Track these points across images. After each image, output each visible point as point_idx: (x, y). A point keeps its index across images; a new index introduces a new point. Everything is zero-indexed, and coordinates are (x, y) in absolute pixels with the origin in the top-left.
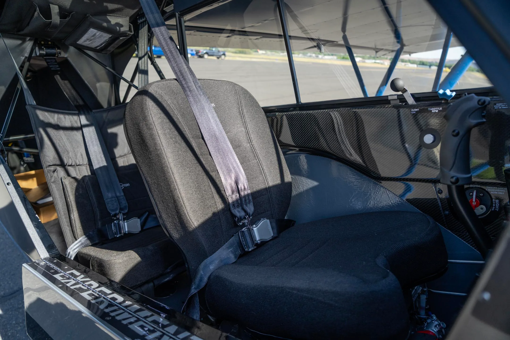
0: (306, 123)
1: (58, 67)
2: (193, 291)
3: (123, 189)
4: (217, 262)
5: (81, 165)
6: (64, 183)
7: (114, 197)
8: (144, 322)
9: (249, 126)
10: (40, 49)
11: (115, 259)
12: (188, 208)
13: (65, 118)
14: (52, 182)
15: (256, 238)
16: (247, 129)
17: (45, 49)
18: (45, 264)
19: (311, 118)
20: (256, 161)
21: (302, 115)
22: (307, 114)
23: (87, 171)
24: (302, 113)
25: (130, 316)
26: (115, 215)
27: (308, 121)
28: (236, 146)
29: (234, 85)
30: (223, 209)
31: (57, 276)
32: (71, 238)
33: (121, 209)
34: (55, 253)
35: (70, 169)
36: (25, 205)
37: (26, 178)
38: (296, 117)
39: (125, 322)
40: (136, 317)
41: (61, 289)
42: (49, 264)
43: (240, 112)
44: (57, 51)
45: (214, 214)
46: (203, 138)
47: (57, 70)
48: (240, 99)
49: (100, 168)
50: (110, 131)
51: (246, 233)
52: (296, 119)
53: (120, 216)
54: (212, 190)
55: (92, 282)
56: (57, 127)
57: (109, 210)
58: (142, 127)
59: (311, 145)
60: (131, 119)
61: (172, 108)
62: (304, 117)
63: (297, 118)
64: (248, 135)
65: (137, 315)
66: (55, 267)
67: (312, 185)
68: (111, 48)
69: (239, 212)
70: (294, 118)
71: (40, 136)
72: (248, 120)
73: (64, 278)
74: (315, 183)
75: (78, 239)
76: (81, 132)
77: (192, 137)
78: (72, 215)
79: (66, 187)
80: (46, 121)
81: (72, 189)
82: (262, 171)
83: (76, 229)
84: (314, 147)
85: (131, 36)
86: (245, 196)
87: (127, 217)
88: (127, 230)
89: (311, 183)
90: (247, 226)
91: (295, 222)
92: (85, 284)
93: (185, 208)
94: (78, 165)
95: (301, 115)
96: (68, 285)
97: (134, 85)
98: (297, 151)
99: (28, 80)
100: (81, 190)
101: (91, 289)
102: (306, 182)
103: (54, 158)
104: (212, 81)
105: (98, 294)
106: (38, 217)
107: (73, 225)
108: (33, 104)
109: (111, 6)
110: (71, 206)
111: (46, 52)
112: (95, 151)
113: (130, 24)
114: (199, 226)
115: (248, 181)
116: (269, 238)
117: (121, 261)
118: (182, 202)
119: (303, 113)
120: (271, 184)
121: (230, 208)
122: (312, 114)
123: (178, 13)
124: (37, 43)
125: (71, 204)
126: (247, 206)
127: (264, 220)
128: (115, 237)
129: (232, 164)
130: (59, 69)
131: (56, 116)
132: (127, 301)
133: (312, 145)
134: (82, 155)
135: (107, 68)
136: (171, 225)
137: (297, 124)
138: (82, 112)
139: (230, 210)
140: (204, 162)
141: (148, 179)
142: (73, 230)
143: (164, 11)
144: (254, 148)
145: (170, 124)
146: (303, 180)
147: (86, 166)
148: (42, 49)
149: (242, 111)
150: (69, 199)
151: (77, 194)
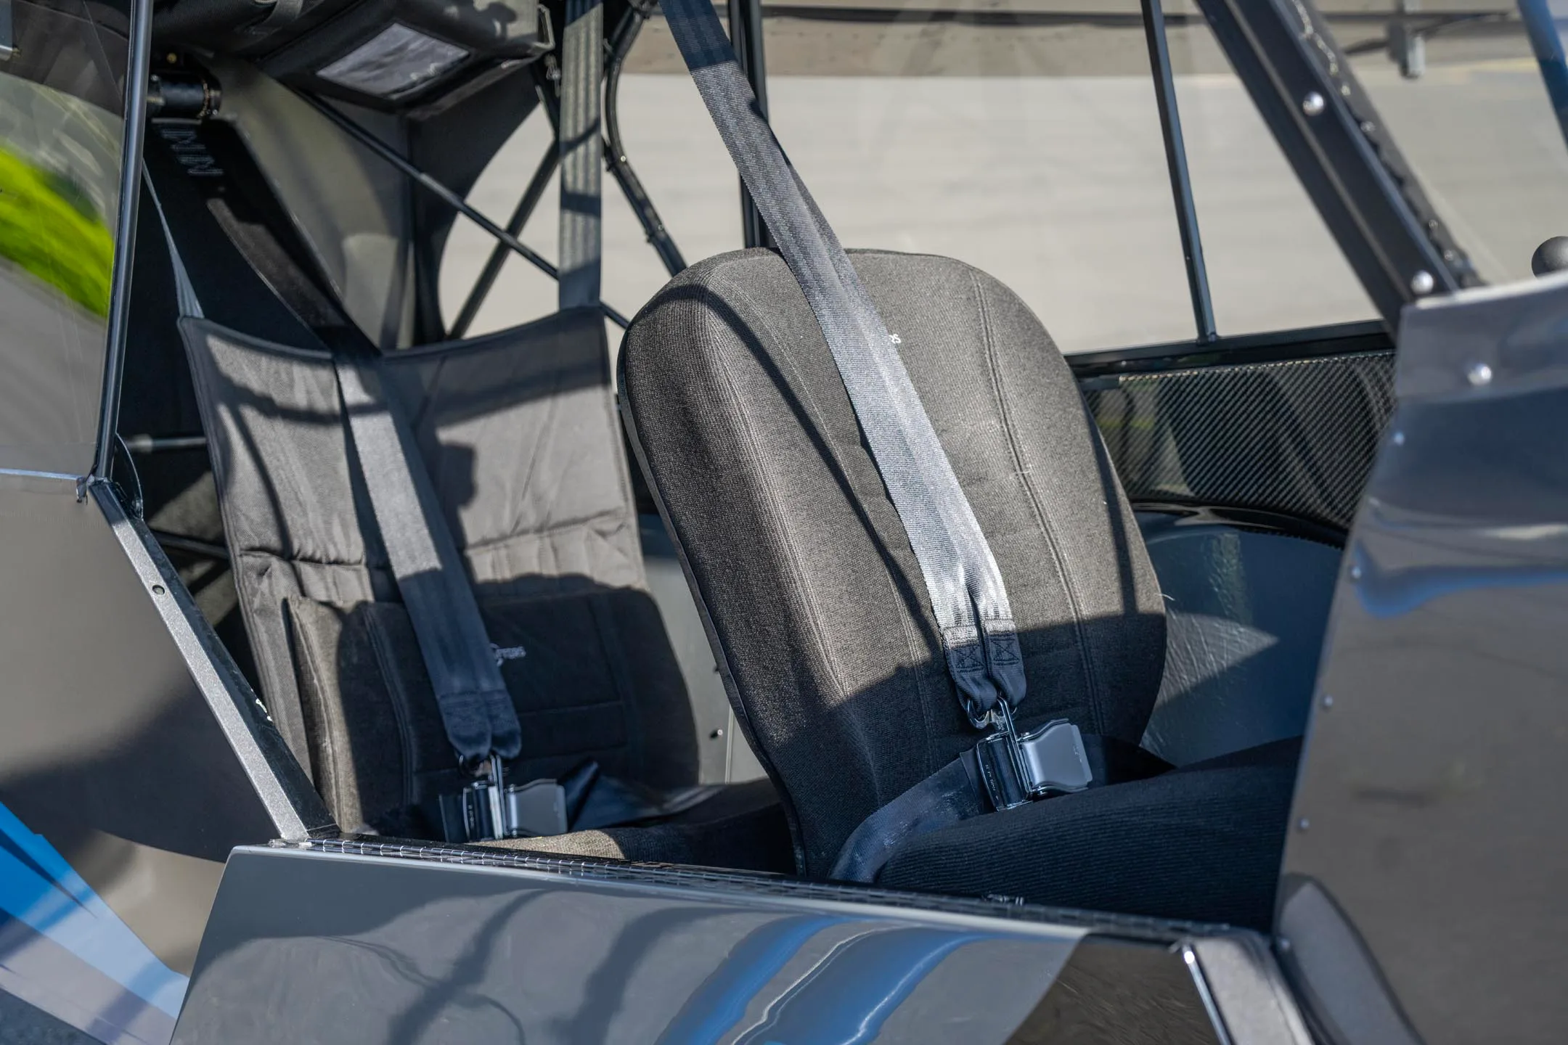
1: (212, 166)
3: (500, 668)
4: (904, 827)
5: (342, 563)
6: (298, 618)
7: (473, 693)
9: (1015, 414)
14: (254, 613)
15: (1032, 774)
16: (1007, 425)
19: (1248, 393)
20: (1037, 533)
22: (1233, 379)
23: (363, 588)
24: (1214, 373)
26: (476, 762)
28: (971, 479)
29: (967, 271)
30: (926, 665)
33: (497, 742)
34: (326, 829)
35: (310, 574)
43: (984, 364)
44: (207, 96)
45: (901, 671)
46: (865, 444)
47: (210, 178)
48: (985, 321)
49: (420, 577)
50: (448, 435)
51: (1000, 753)
52: (1193, 398)
53: (494, 769)
54: (894, 598)
57: (451, 739)
58: (692, 395)
62: (1221, 388)
63: (1199, 391)
64: (1012, 442)
67: (1252, 647)
69: (978, 684)
70: (1184, 395)
72: (1010, 390)
76: (343, 432)
77: (835, 436)
78: (328, 739)
79: (305, 633)
81: (324, 644)
82: (1058, 565)
83: (338, 795)
84: (1257, 499)
85: (541, 54)
86: (996, 637)
87: (518, 775)
88: (515, 824)
90: (1002, 730)
94: (331, 560)
95: (1212, 380)
100: (354, 650)
102: (1232, 635)
104: (891, 256)
106: (264, 709)
107: (330, 779)
108: (196, 315)
110: (323, 708)
113: (541, 6)
114: (859, 695)
115: (1010, 594)
116: (1077, 784)
118: (811, 618)
119: (1220, 375)
120: (1087, 610)
121: (948, 667)
122: (1252, 374)
125: (324, 699)
126: (1002, 669)
127: (1060, 724)
130: (217, 172)
134: (344, 523)
136: (767, 697)
137: (1198, 415)
139: (947, 672)
140: (871, 516)
144: (1029, 488)
146: (1220, 632)
149: (991, 360)
150: (315, 681)
151: (343, 664)
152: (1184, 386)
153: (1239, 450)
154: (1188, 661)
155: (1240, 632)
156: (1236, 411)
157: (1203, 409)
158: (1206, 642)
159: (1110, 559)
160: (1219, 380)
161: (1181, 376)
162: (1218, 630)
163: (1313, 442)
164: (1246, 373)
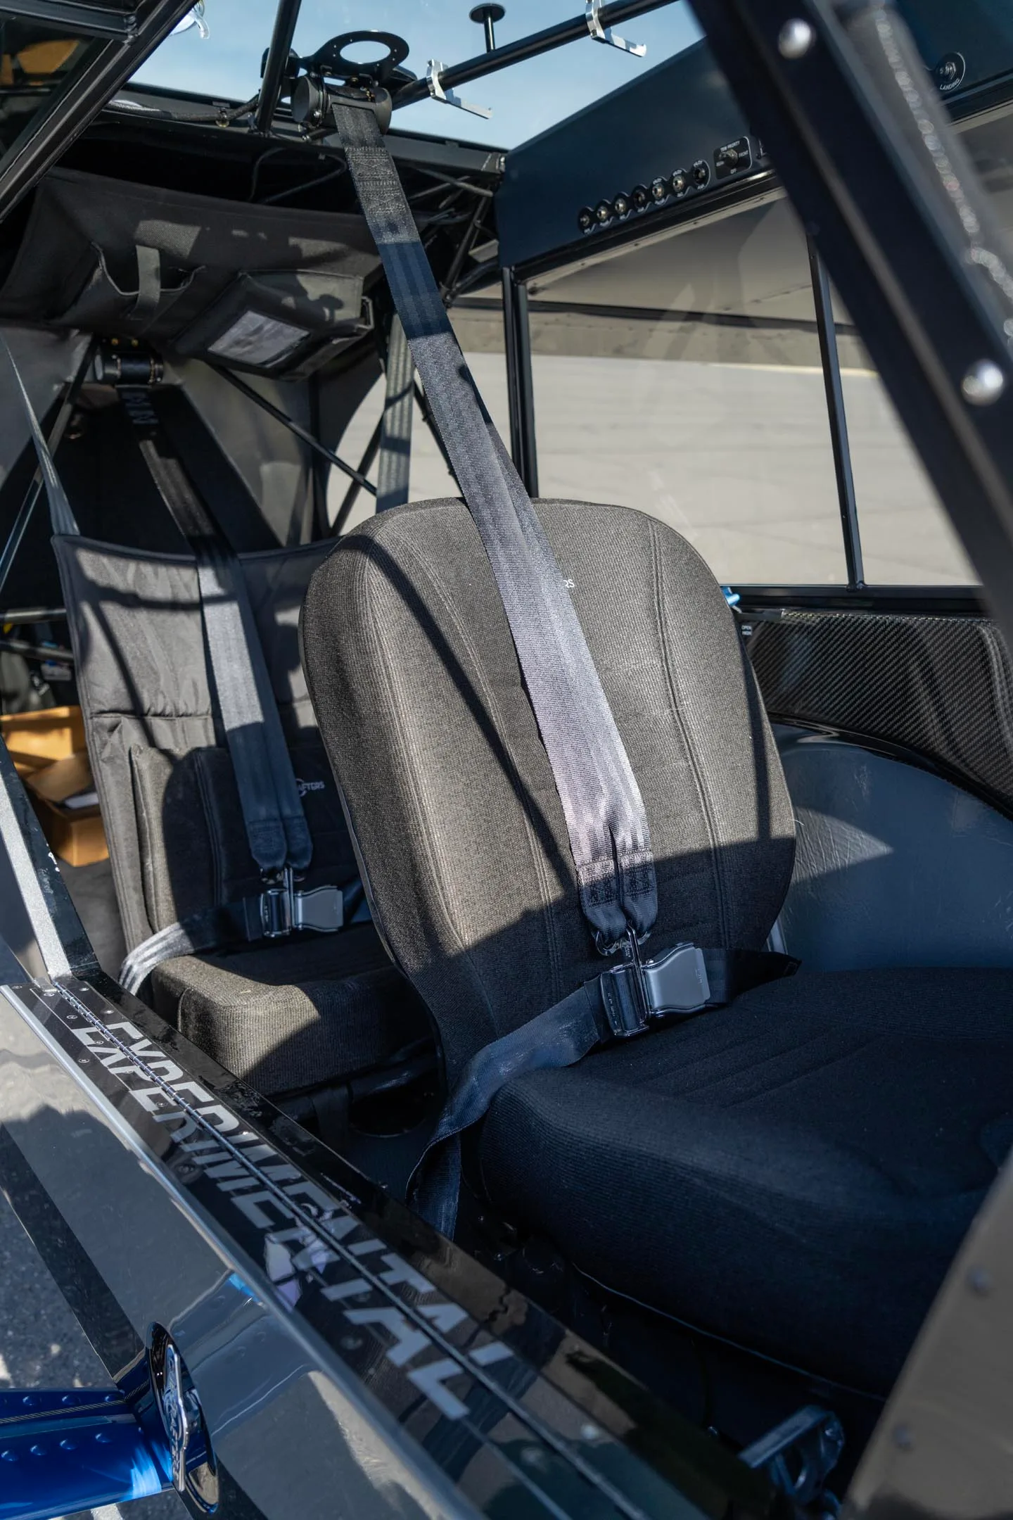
0: (870, 651)
1: (152, 417)
2: (445, 1129)
3: (302, 798)
4: (521, 1056)
5: (191, 715)
6: (137, 764)
7: (275, 820)
8: (275, 1194)
9: (675, 653)
10: (107, 361)
11: (246, 1006)
12: (451, 891)
13: (156, 574)
14: (103, 761)
15: (651, 999)
16: (667, 664)
17: (119, 361)
18: (56, 993)
20: (686, 764)
21: (858, 626)
22: (874, 625)
23: (206, 735)
25: (244, 1172)
26: (272, 873)
27: (877, 648)
28: (627, 716)
29: (647, 520)
30: (557, 903)
31: (81, 1034)
32: (140, 926)
33: (291, 857)
34: (87, 966)
35: (159, 726)
36: (23, 822)
37: (43, 726)
38: (840, 630)
39: (225, 1187)
40: (259, 1179)
41: (85, 1071)
42: (67, 995)
43: (652, 608)
44: (153, 369)
45: (527, 915)
46: (524, 685)
47: (148, 425)
48: (657, 568)
49: (244, 729)
51: (621, 982)
52: (839, 638)
53: (287, 878)
54: (529, 843)
55: (169, 1065)
56: (131, 601)
57: (255, 857)
58: (345, 645)
59: (880, 726)
60: (320, 617)
61: (438, 592)
62: (866, 633)
63: (842, 635)
64: (671, 681)
65: (262, 1172)
66: (80, 1006)
67: (871, 852)
68: (306, 368)
69: (609, 916)
70: (833, 633)
71: (81, 627)
72: (673, 633)
73: (99, 1043)
74: (882, 849)
75: (160, 930)
76: (198, 617)
77: (491, 681)
78: (150, 860)
79: (141, 776)
80: (102, 581)
81: (156, 783)
82: (699, 799)
83: (156, 902)
84: (886, 731)
85: (364, 334)
86: (632, 870)
87: (306, 883)
88: (300, 920)
89: (865, 847)
90: (630, 960)
91: (799, 963)
92: (149, 1068)
93: (442, 889)
94: (181, 713)
96: (105, 1062)
97: (366, 481)
98: (833, 738)
99: (73, 437)
100: (181, 788)
101: (160, 1083)
102: (855, 839)
103: (116, 692)
104: (578, 507)
105: (176, 1100)
106: (55, 861)
107: (150, 890)
108: (71, 532)
109: (310, 247)
110: (148, 836)
111: (122, 371)
112: (233, 679)
113: (365, 298)
114: (478, 945)
115: (651, 825)
116: (698, 1003)
117: (260, 1013)
118: (434, 871)
119: (863, 621)
120: (725, 838)
121: (580, 902)
123: (511, 270)
124: (101, 346)
125: (150, 828)
126: (635, 898)
127: (683, 948)
128: (265, 937)
129: (605, 770)
130: (153, 421)
131: (132, 566)
132: (246, 1130)
133: (883, 723)
134: (195, 685)
135: (293, 425)
136: (402, 933)
138: (206, 559)
139: (580, 906)
140: (516, 759)
141: (353, 795)
142: (148, 903)
143: (470, 258)
144: (682, 724)
145: (426, 641)
146: (845, 834)
147: (206, 719)
148: (113, 363)
149: (659, 605)
150: (144, 814)
151: (169, 800)
152: (833, 626)
153: (874, 687)
154: (818, 854)
155: (862, 838)
156: (874, 654)
157: (847, 648)
158: (834, 841)
159: (750, 790)
160: (863, 625)
161: (832, 618)
162: (844, 832)
163: (939, 674)
164: (885, 622)
